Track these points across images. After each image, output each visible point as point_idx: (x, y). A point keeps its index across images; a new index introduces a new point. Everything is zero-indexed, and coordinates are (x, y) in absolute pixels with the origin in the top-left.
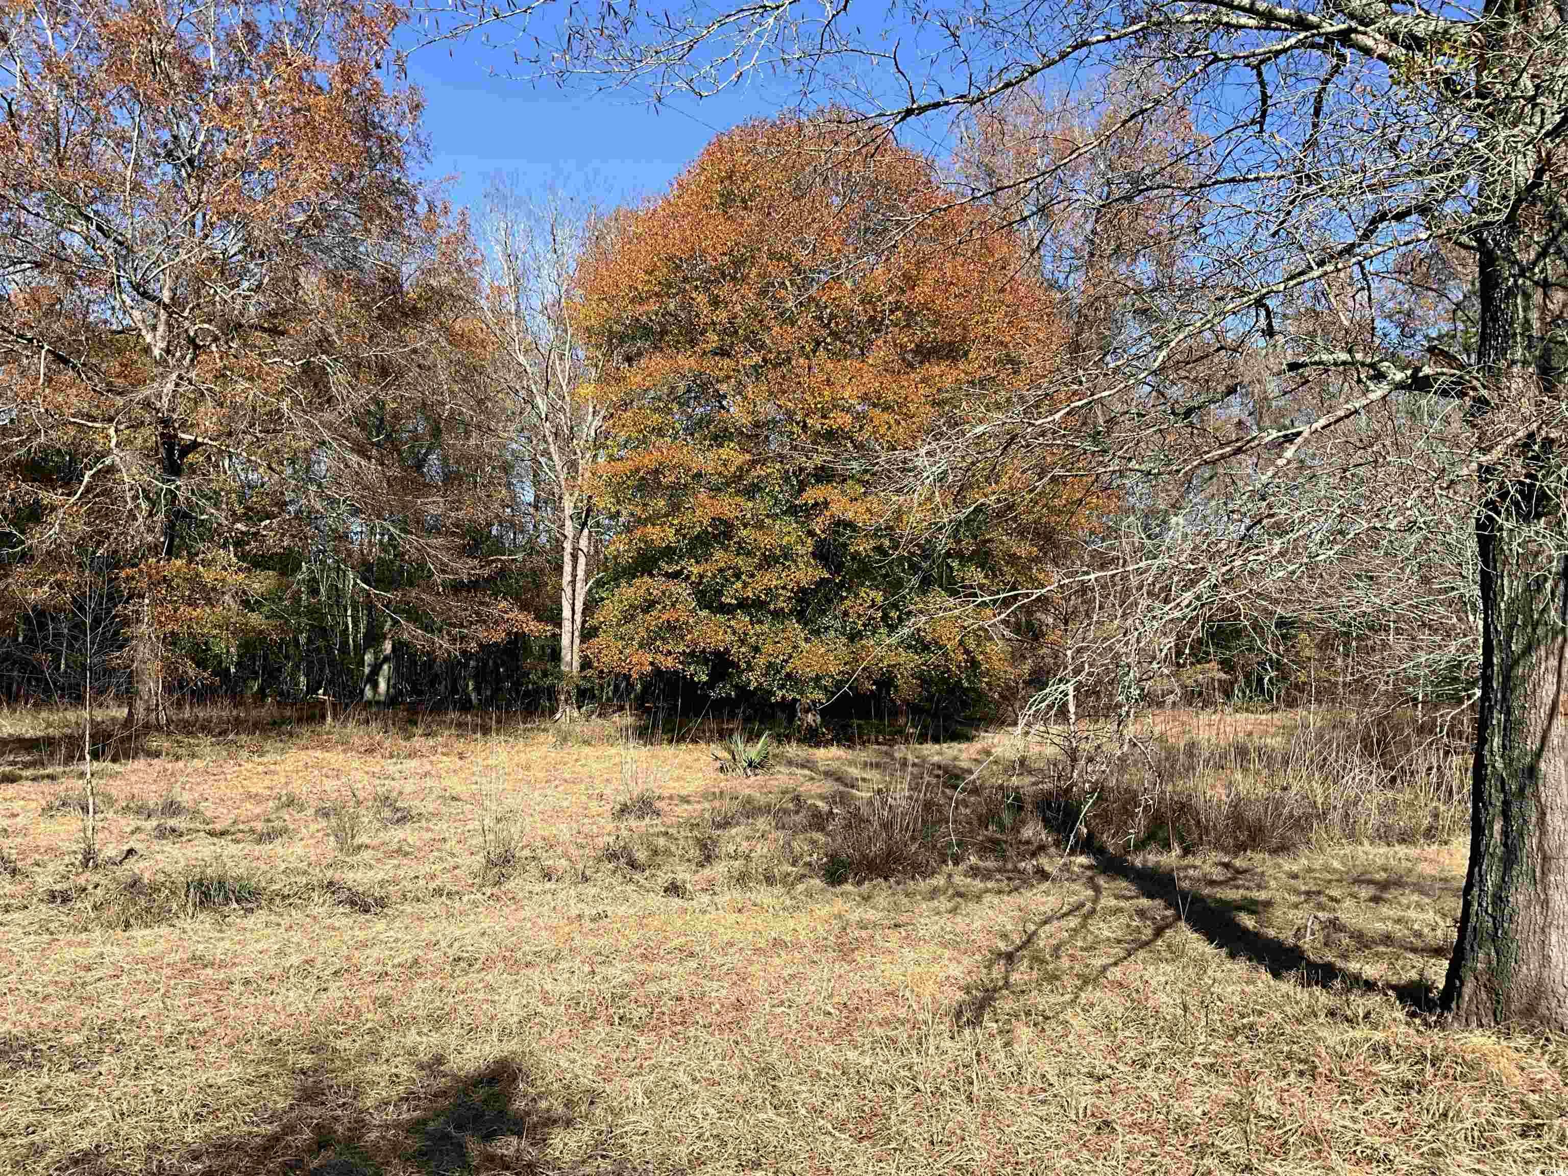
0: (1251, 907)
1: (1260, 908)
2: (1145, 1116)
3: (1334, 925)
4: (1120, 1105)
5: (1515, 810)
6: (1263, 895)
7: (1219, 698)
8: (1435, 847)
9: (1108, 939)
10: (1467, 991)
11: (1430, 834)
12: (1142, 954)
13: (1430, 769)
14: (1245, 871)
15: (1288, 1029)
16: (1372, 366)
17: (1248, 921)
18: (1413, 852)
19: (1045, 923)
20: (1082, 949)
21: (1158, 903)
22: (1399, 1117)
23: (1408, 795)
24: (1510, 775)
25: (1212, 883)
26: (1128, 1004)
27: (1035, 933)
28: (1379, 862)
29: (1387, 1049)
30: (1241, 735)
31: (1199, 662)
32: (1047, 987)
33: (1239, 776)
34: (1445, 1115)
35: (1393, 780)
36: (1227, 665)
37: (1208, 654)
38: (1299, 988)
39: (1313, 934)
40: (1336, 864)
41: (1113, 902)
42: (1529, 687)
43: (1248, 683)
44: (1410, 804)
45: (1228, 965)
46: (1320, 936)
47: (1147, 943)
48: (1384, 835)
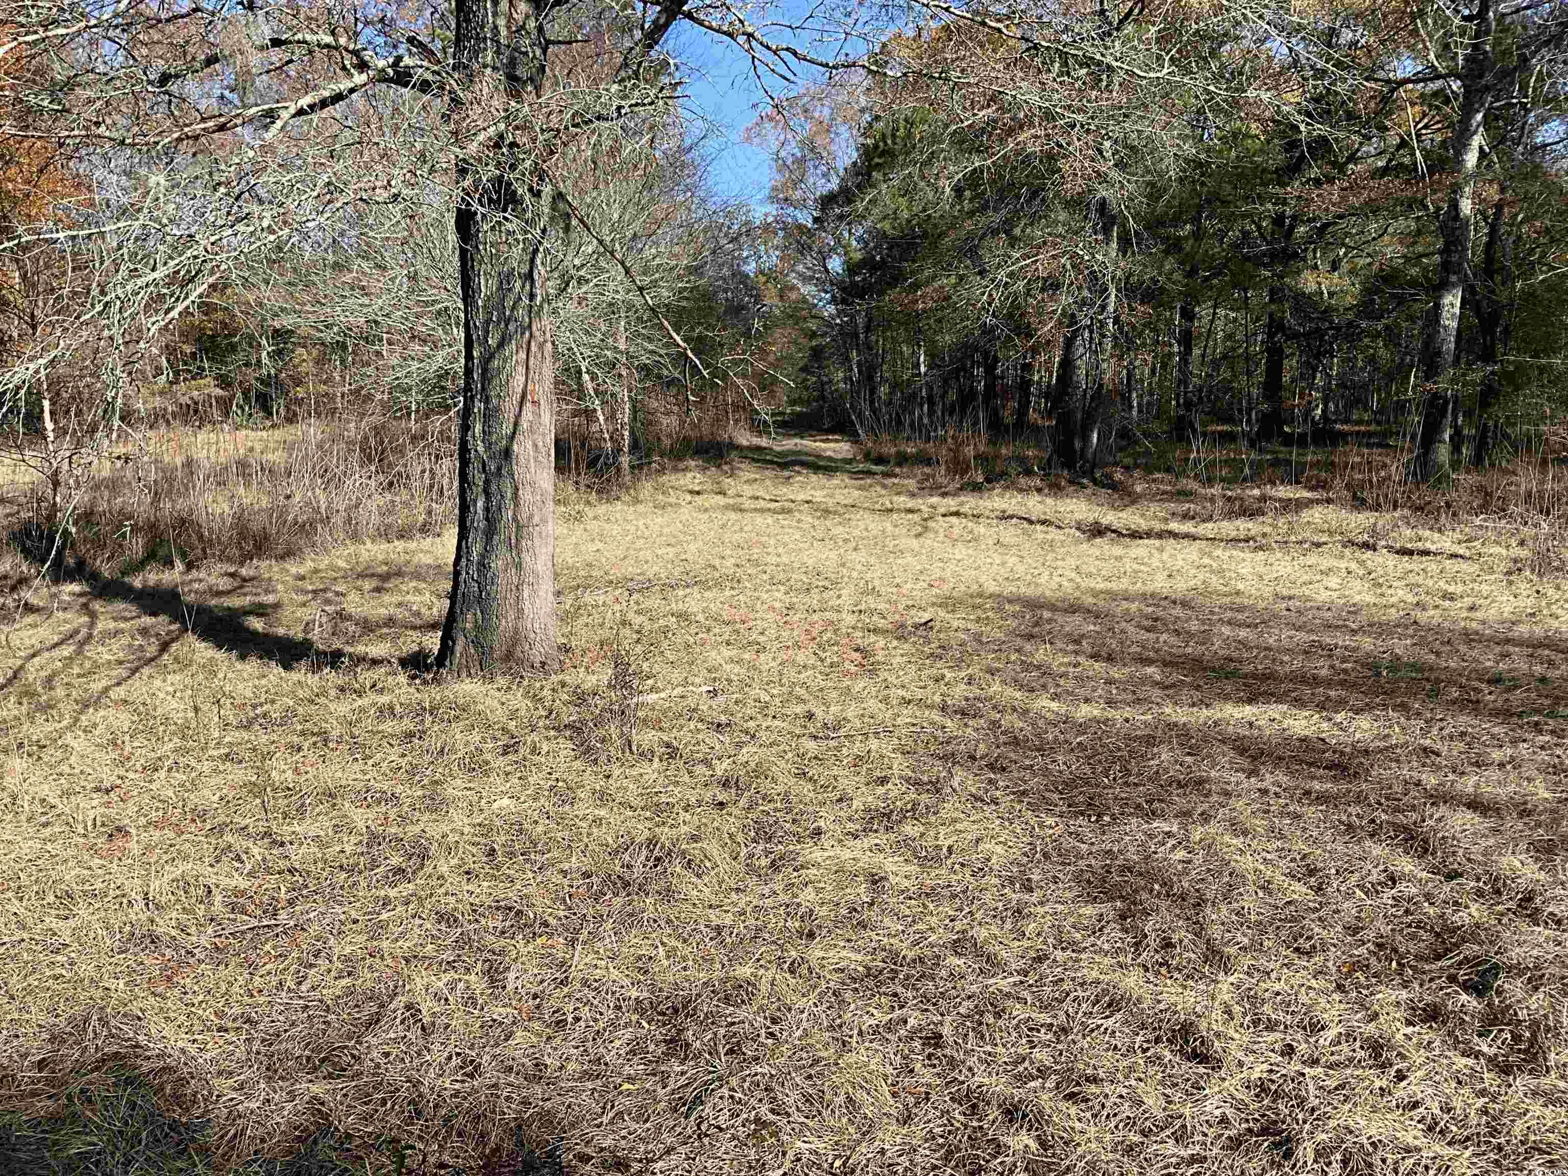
0: (260, 610)
1: (269, 610)
2: (160, 813)
3: (342, 616)
4: (131, 809)
5: (494, 487)
6: (270, 599)
7: (217, 415)
8: (429, 540)
9: (109, 662)
10: (458, 649)
11: (425, 529)
12: (146, 671)
13: (423, 471)
14: (252, 579)
15: (300, 710)
16: (355, 53)
17: (257, 624)
18: (412, 545)
19: (34, 655)
20: (79, 676)
21: (163, 618)
22: (403, 762)
23: (405, 495)
24: (490, 458)
25: (219, 594)
26: (136, 718)
27: (22, 667)
28: (381, 557)
29: (391, 708)
30: (241, 451)
31: (193, 378)
32: (40, 718)
33: (241, 490)
34: (442, 751)
35: (391, 484)
36: (224, 382)
37: (203, 370)
38: (309, 675)
39: (321, 626)
40: (341, 564)
41: (112, 625)
42: (503, 377)
43: (246, 398)
44: (406, 504)
45: (239, 666)
46: (329, 627)
47: (152, 659)
48: (385, 533)
